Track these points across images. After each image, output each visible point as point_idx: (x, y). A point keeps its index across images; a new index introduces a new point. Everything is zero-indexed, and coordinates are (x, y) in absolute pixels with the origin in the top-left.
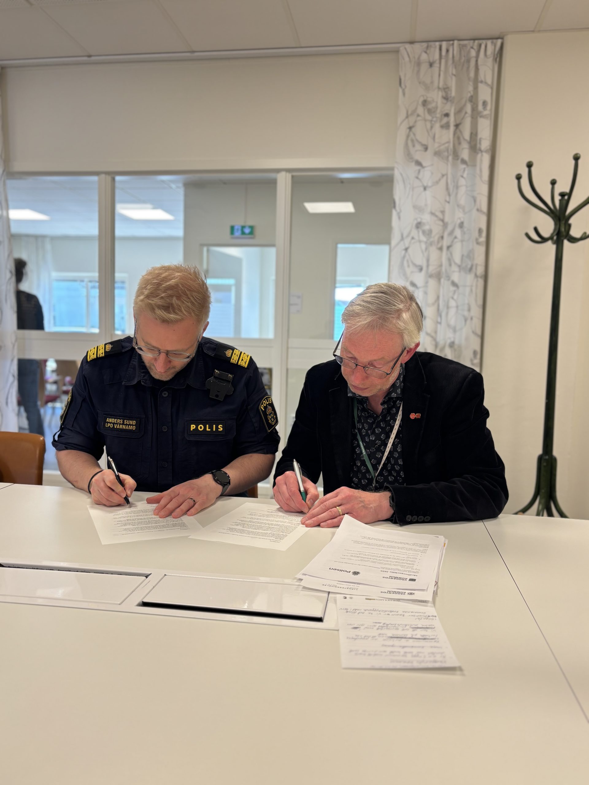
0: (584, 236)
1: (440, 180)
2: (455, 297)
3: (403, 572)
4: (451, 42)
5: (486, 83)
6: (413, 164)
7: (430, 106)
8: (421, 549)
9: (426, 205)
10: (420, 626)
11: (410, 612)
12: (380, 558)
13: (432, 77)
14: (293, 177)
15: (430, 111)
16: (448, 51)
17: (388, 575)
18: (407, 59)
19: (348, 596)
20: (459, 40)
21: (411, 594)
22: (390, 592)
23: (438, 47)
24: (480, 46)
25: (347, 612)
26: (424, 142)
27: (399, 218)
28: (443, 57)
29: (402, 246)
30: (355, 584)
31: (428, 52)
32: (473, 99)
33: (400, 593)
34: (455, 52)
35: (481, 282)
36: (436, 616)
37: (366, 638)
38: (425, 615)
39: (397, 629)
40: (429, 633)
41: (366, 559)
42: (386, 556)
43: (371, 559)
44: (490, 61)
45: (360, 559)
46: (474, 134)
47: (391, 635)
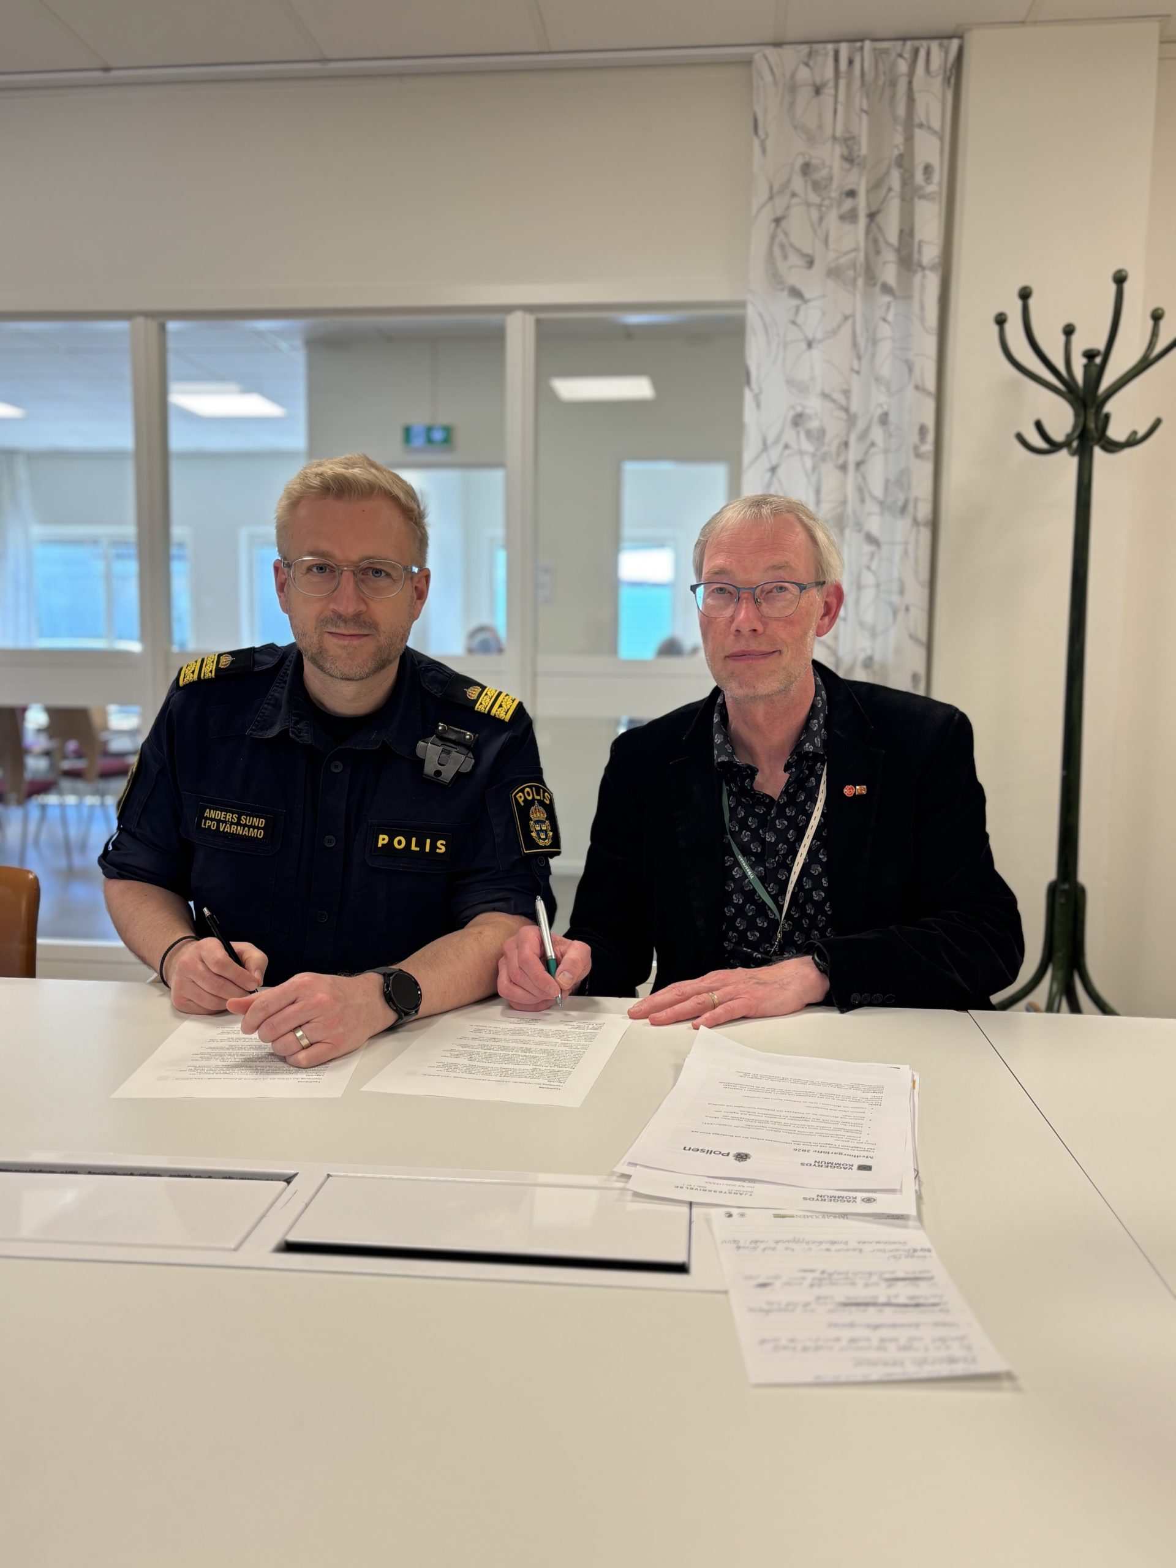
0: (1132, 438)
1: (839, 327)
2: (874, 566)
3: (841, 1151)
4: (859, 44)
5: (929, 128)
6: (785, 293)
7: (818, 175)
8: (869, 1095)
9: (812, 379)
10: (900, 1275)
11: (874, 1244)
12: (786, 1121)
13: (820, 116)
14: (538, 322)
15: (816, 186)
16: (851, 62)
17: (811, 1157)
18: (768, 78)
19: (734, 1211)
20: (874, 40)
21: (869, 1200)
22: (821, 1198)
23: (831, 54)
24: (916, 52)
25: (738, 1248)
26: (807, 250)
27: (758, 405)
28: (842, 75)
29: (764, 463)
30: (745, 1181)
31: (811, 63)
32: (904, 161)
33: (845, 1199)
34: (866, 65)
35: (925, 534)
36: (929, 1250)
37: (790, 1307)
38: (906, 1247)
39: (853, 1284)
40: (923, 1290)
41: (757, 1124)
42: (800, 1115)
43: (767, 1122)
44: (937, 83)
45: (744, 1123)
46: (907, 233)
47: (842, 1299)
